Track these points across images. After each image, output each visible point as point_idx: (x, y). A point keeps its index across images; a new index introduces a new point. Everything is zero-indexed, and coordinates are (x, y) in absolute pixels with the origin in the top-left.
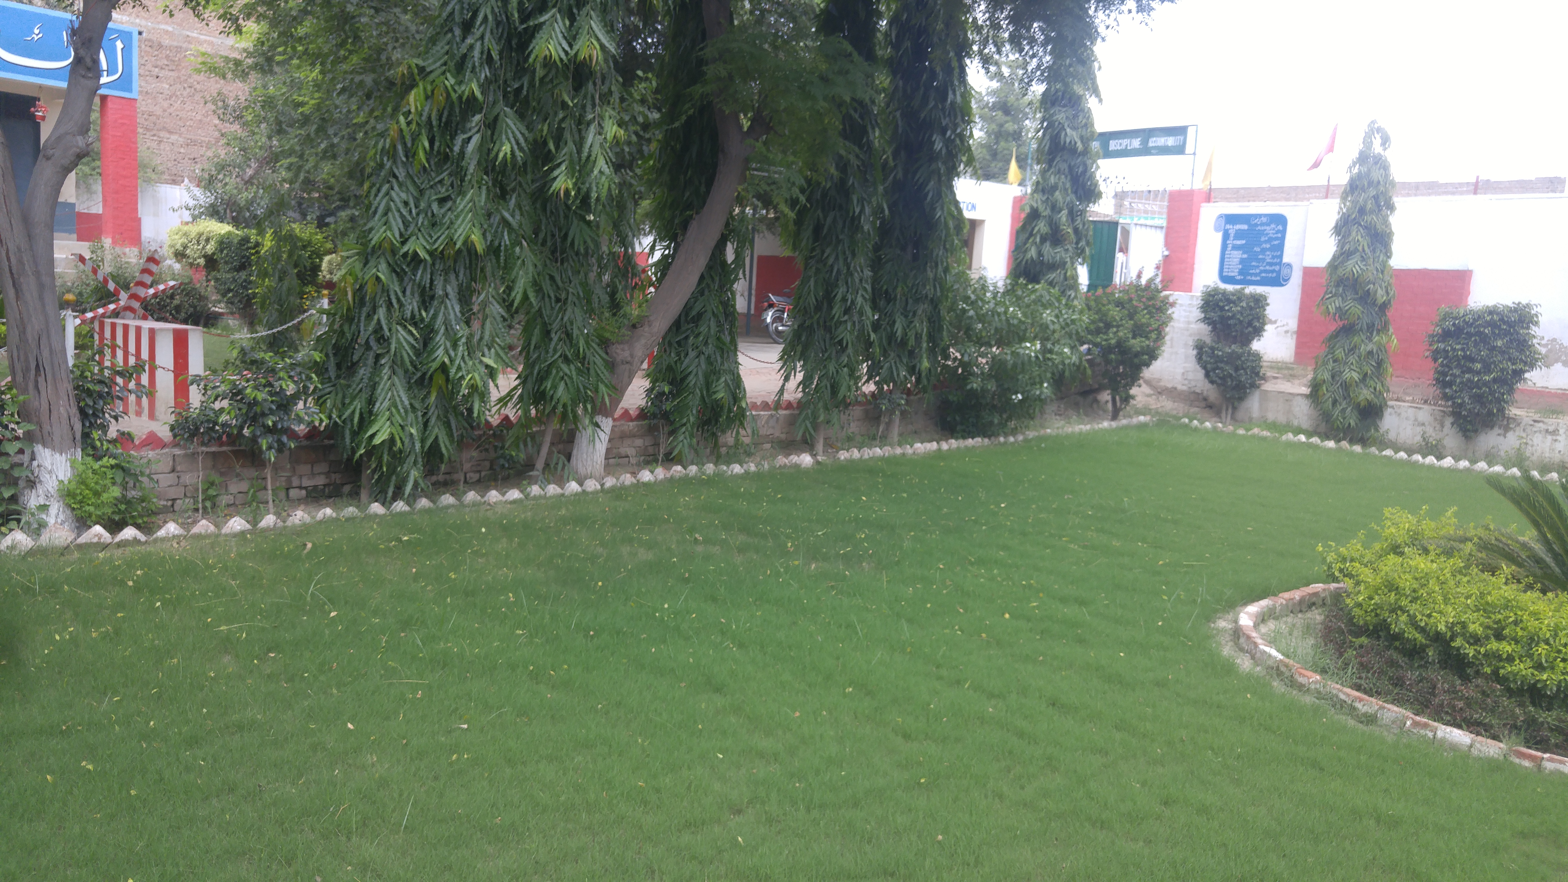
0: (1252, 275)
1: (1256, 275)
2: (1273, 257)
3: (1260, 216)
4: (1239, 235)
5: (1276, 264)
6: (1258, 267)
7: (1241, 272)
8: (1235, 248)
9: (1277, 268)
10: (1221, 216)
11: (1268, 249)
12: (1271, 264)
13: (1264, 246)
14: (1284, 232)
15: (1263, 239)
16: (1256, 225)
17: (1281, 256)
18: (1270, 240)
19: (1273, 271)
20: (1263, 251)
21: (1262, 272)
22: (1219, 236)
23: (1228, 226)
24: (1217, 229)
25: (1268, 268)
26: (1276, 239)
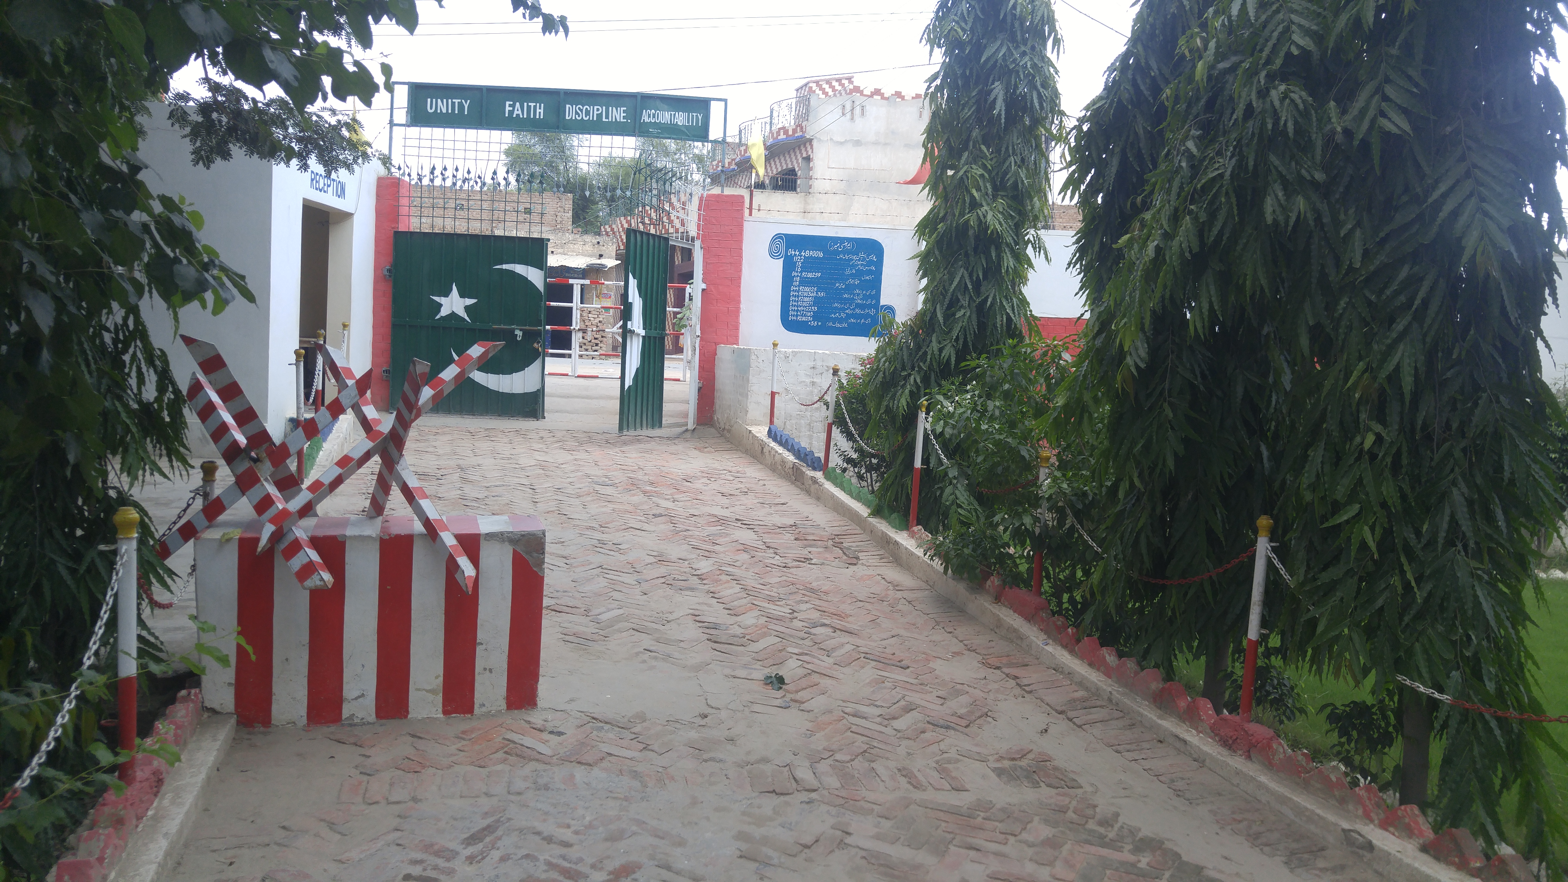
0: (834, 320)
1: (840, 320)
2: (865, 297)
3: (842, 240)
4: (809, 263)
5: (870, 307)
6: (844, 309)
8: (804, 282)
9: (872, 312)
10: (778, 236)
11: (857, 287)
12: (862, 307)
13: (851, 281)
14: (879, 263)
15: (848, 272)
16: (837, 253)
17: (877, 296)
18: (859, 274)
19: (867, 316)
20: (849, 288)
21: (849, 316)
23: (791, 252)
25: (858, 311)
26: (870, 272)
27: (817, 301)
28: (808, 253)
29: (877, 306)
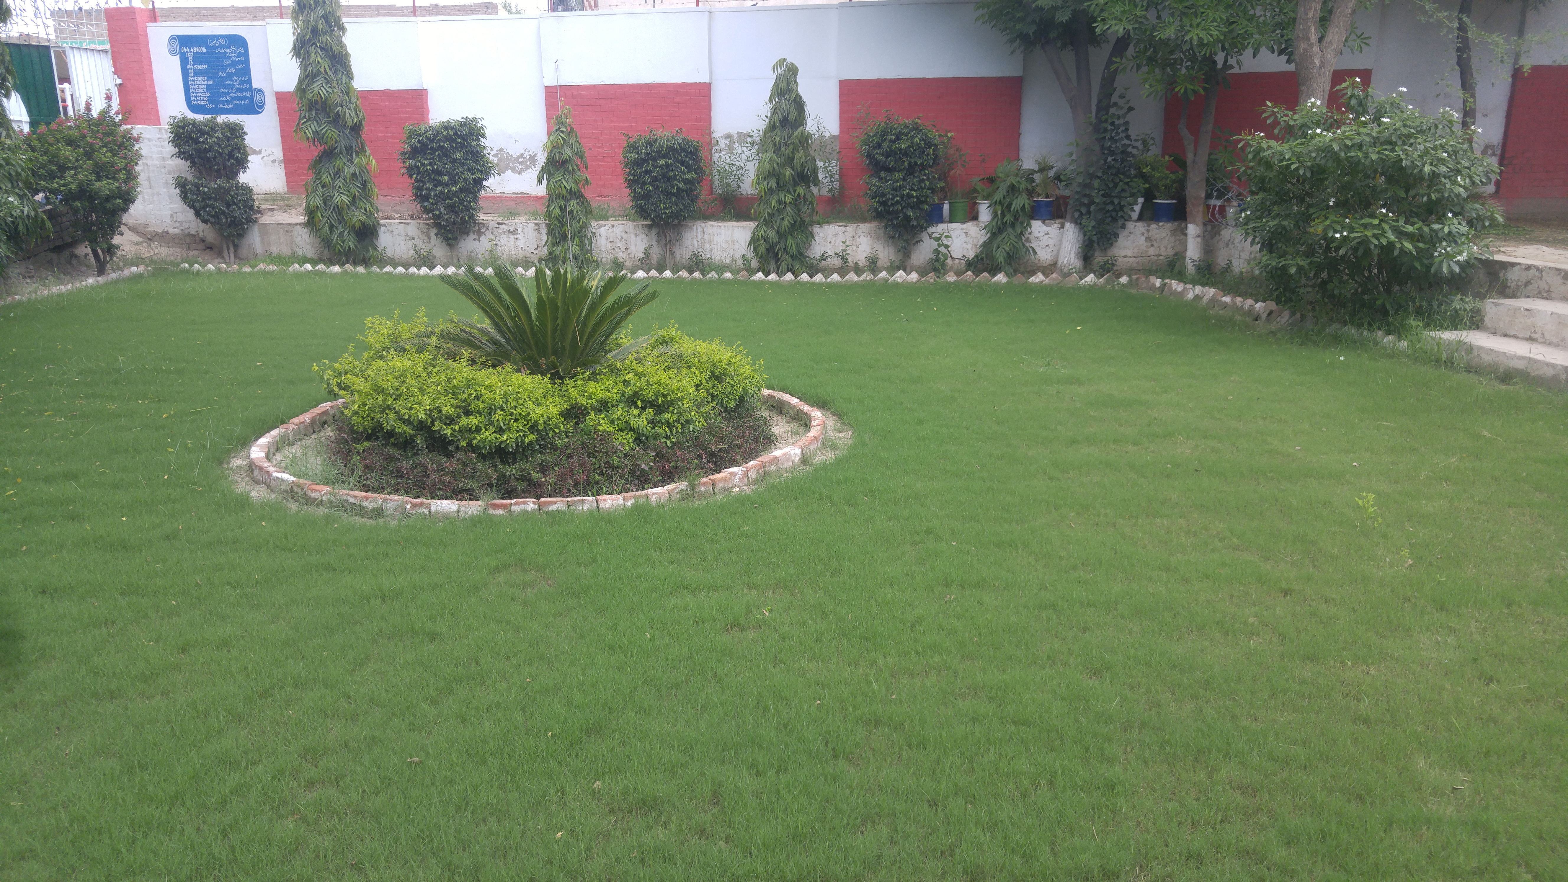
0: (223, 103)
1: (228, 102)
2: (242, 83)
3: (216, 37)
4: (198, 59)
5: (246, 90)
6: (228, 93)
7: (210, 101)
8: (197, 73)
9: (248, 94)
10: (172, 38)
11: (235, 74)
12: (241, 90)
13: (229, 70)
14: (246, 54)
15: (226, 63)
16: (215, 47)
17: (249, 81)
18: (234, 64)
19: (245, 98)
20: (230, 76)
21: (233, 99)
22: (177, 59)
23: (184, 50)
24: (172, 53)
25: (238, 94)
26: (241, 62)
27: (208, 88)
28: (195, 50)
29: (250, 89)
